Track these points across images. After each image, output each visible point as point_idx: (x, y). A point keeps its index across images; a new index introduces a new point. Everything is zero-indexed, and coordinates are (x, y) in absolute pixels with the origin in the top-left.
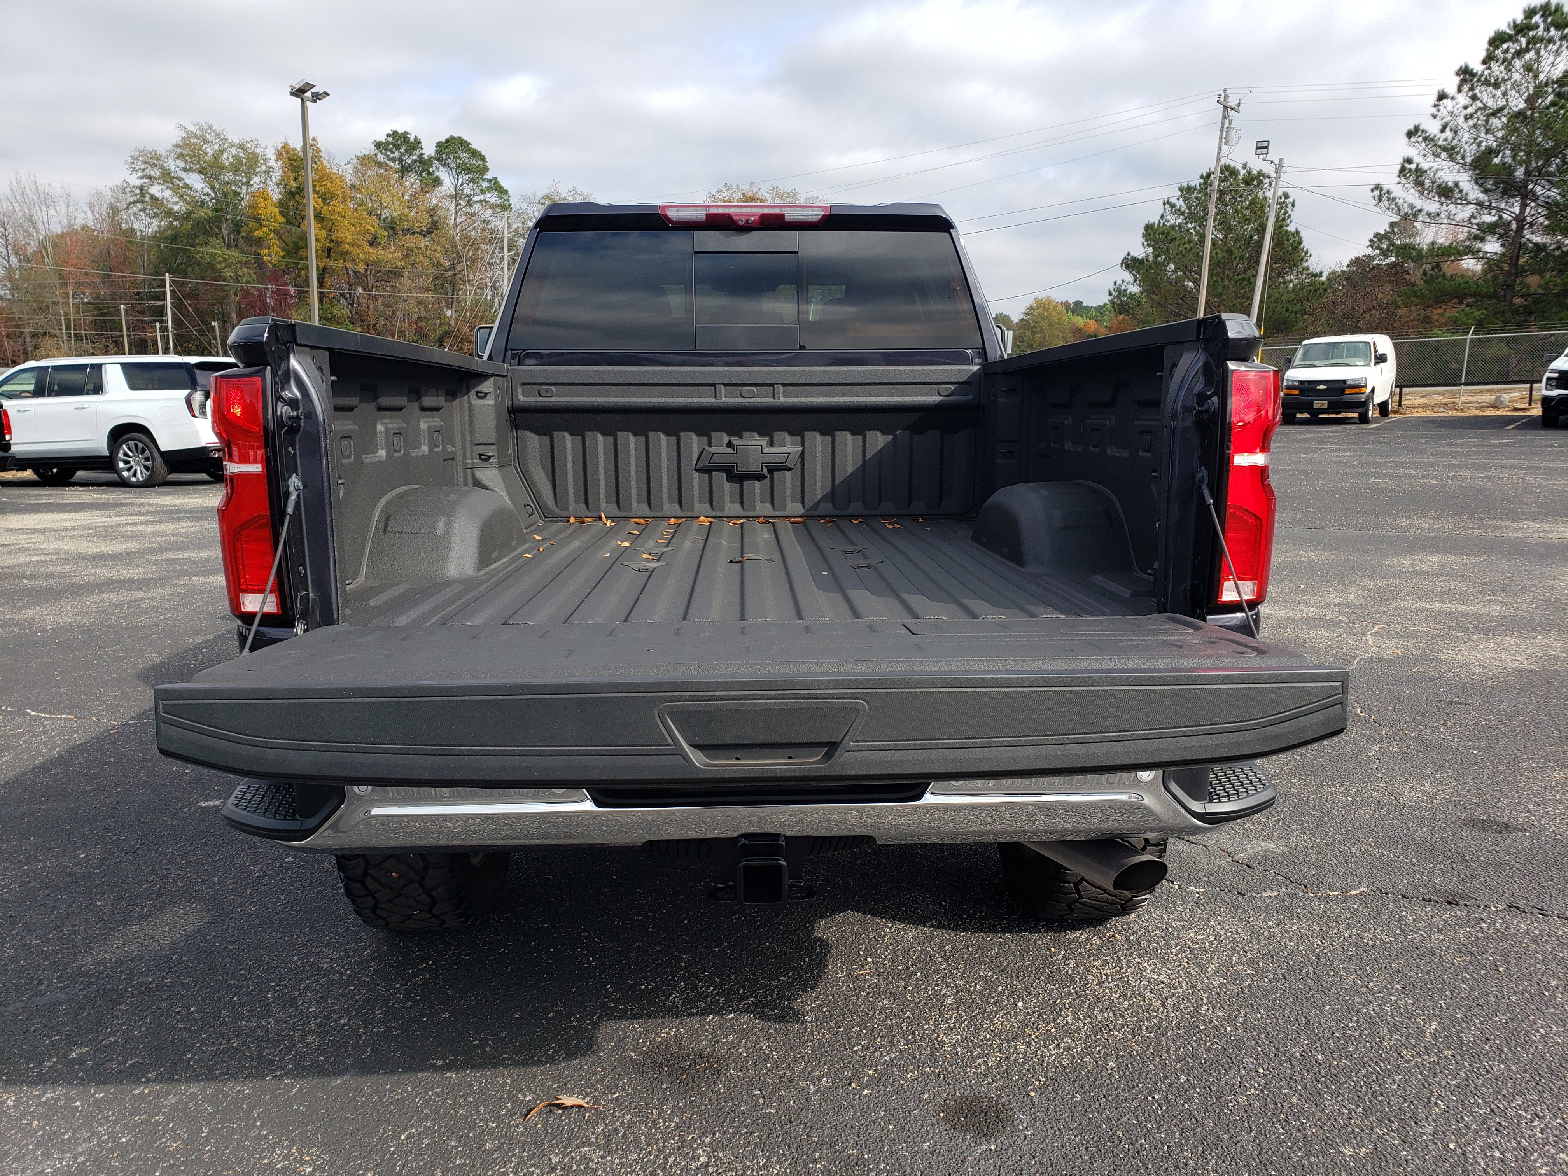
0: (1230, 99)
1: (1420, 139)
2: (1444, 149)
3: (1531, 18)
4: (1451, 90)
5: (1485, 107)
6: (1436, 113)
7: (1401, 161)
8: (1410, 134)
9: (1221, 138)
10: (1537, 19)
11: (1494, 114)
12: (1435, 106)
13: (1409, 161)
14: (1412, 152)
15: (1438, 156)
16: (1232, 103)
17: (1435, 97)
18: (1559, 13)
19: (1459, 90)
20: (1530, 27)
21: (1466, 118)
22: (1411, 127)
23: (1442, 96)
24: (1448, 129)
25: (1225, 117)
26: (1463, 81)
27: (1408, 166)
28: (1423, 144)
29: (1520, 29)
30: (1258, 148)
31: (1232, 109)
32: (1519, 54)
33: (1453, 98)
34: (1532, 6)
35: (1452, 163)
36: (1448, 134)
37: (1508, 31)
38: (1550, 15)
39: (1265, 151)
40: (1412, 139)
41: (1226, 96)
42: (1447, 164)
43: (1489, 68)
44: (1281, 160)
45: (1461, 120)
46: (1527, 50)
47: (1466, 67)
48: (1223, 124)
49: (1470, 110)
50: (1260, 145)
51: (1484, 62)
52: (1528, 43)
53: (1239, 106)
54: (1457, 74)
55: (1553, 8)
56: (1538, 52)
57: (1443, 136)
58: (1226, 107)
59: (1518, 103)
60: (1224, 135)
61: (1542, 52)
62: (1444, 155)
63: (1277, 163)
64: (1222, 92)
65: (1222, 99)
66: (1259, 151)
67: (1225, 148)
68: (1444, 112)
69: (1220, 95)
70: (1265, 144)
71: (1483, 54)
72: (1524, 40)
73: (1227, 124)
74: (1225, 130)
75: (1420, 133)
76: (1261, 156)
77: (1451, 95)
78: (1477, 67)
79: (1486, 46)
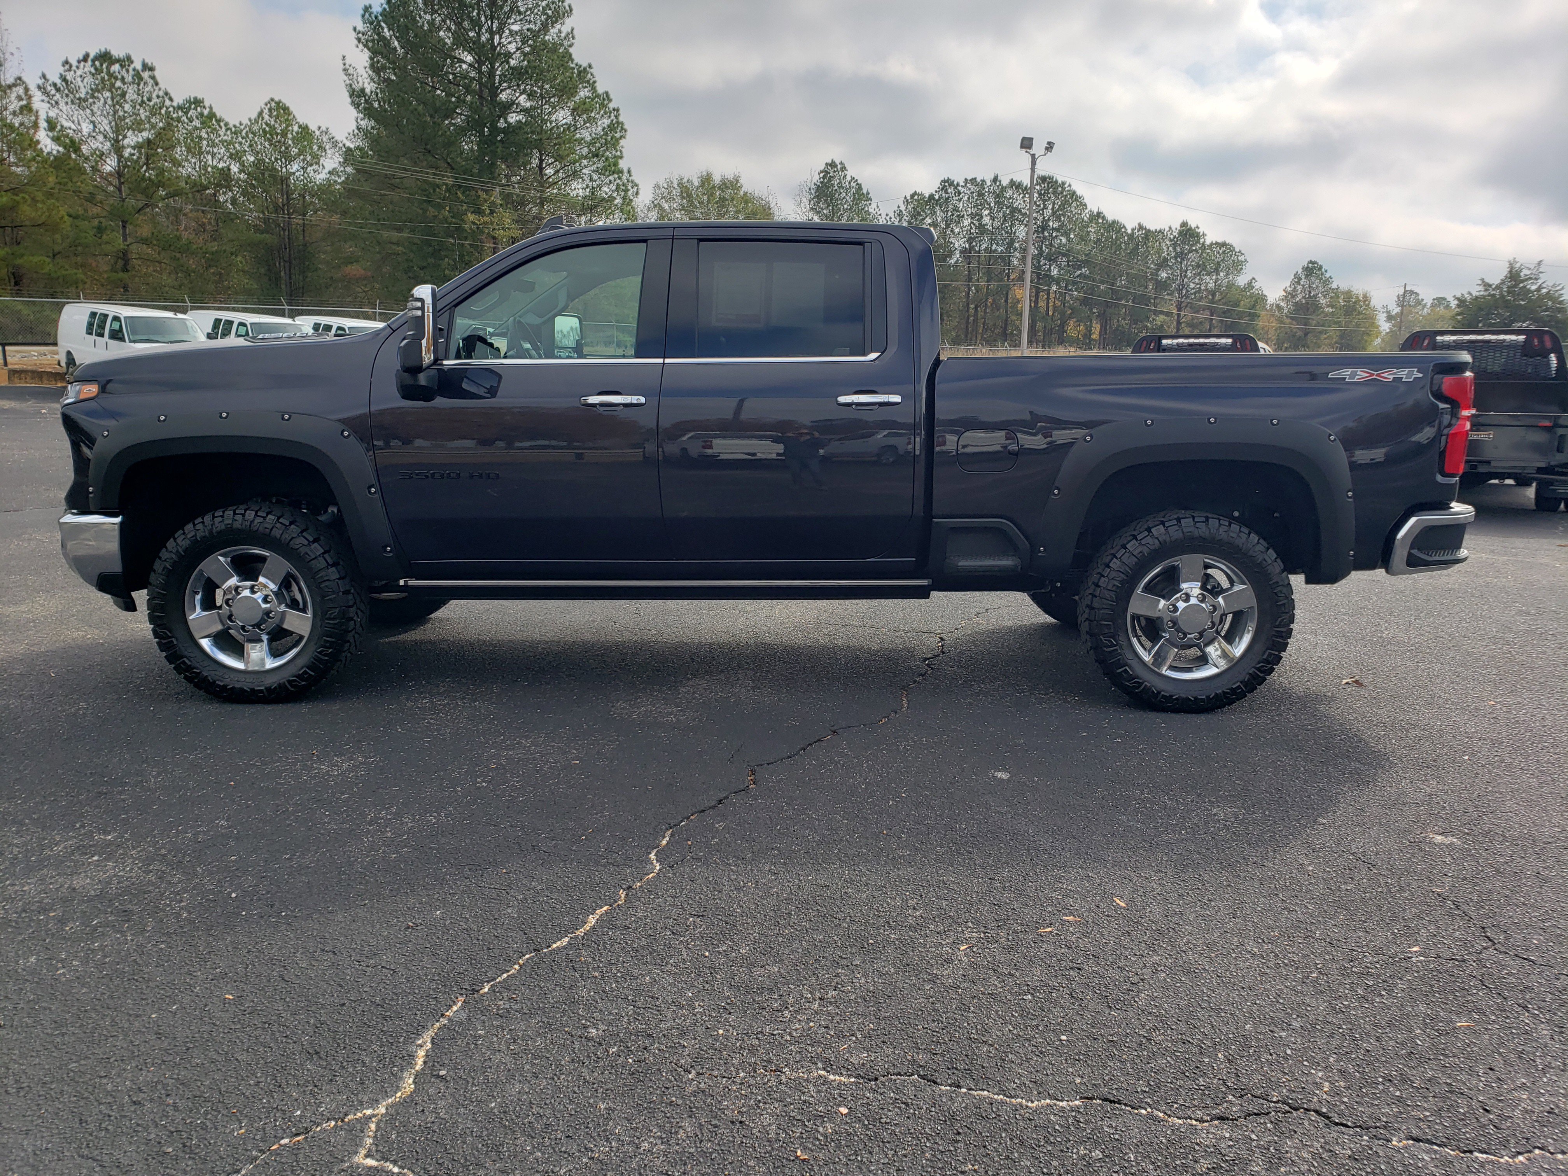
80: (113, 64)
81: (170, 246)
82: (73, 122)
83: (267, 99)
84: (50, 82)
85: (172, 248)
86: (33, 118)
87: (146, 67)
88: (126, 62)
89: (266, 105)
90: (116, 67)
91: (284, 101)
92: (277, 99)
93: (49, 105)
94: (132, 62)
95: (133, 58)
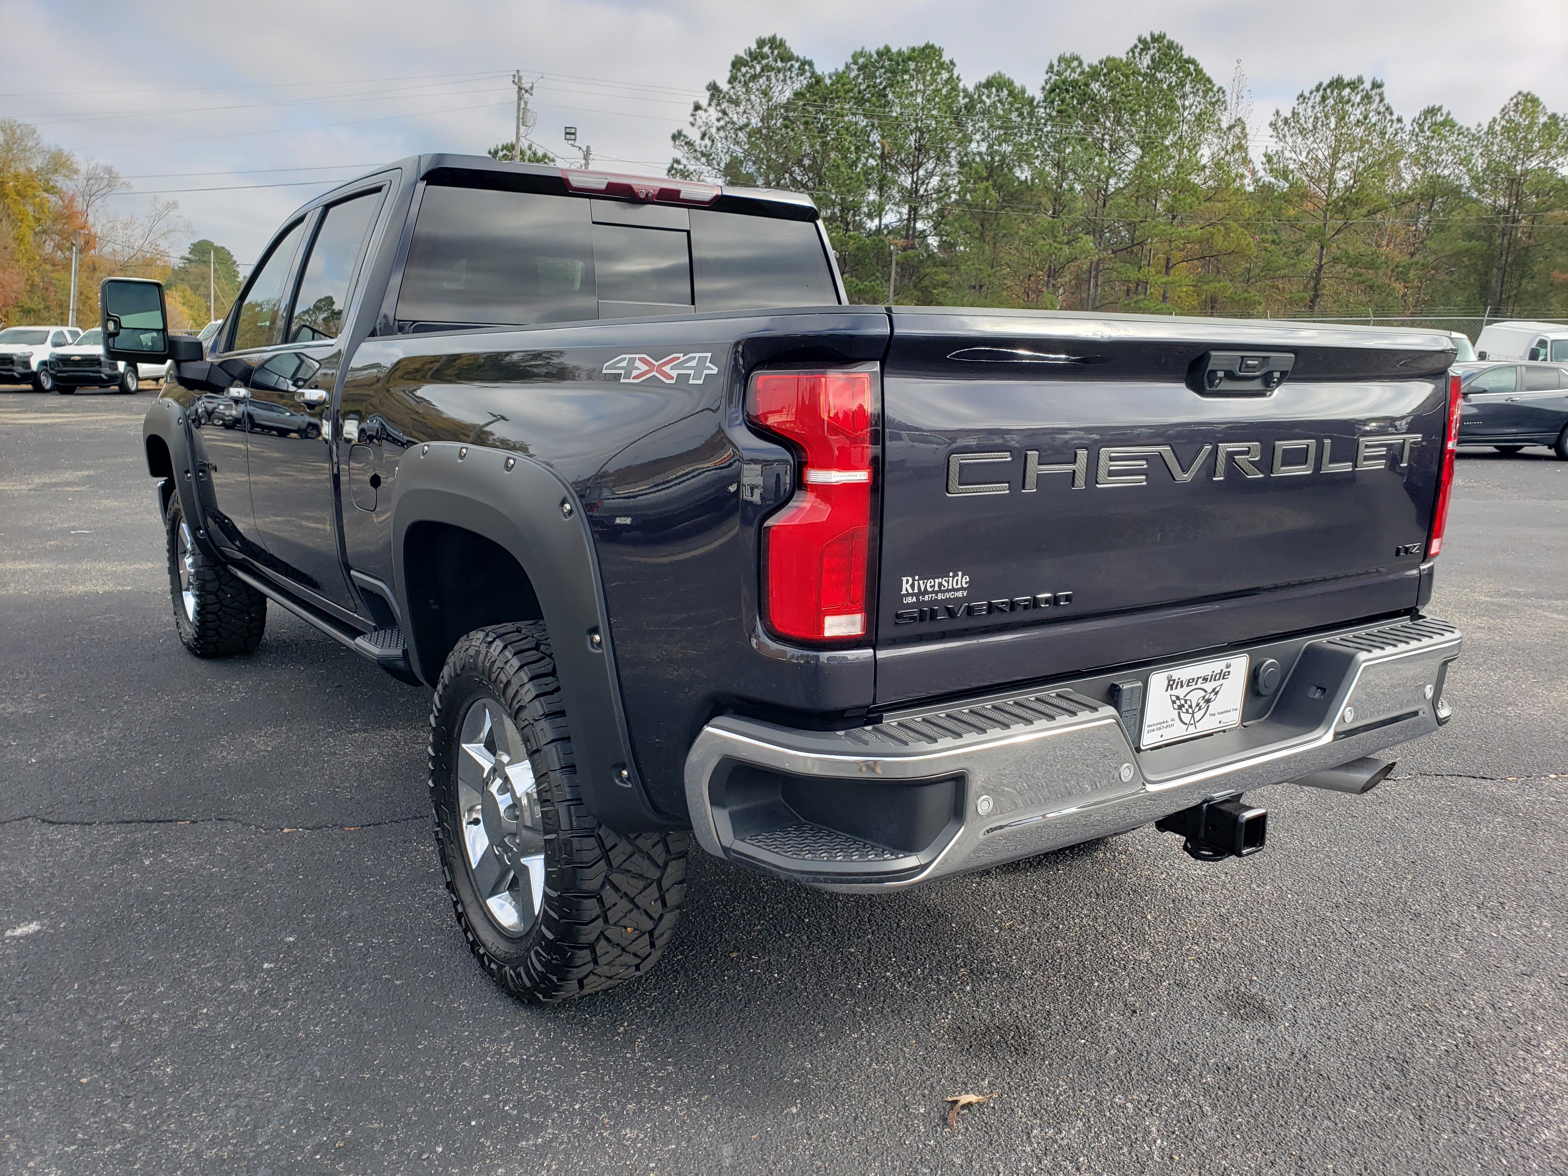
0: (523, 81)
1: (683, 143)
2: (703, 154)
3: (762, 48)
4: (704, 103)
5: (733, 123)
6: (693, 121)
7: (671, 161)
8: (674, 138)
9: (518, 118)
10: (766, 49)
11: (740, 129)
12: (693, 115)
13: (678, 162)
14: (679, 154)
15: (698, 159)
16: (527, 86)
17: (692, 107)
18: (783, 48)
19: (710, 105)
20: (764, 56)
21: (718, 129)
22: (675, 131)
23: (697, 107)
24: (706, 138)
25: (520, 98)
26: (712, 95)
27: (675, 166)
28: (686, 148)
29: (755, 56)
30: (567, 133)
31: (526, 91)
32: (754, 77)
33: (706, 110)
34: (763, 38)
35: (710, 168)
36: (707, 141)
37: (745, 57)
38: (776, 48)
39: (573, 137)
40: (677, 143)
41: (520, 78)
42: (706, 169)
43: (733, 88)
44: (588, 147)
45: (714, 130)
46: (760, 76)
47: (715, 84)
48: (519, 105)
49: (722, 123)
50: (568, 130)
51: (730, 82)
52: (762, 70)
53: (532, 88)
54: (708, 89)
55: (778, 43)
56: (769, 78)
57: (703, 143)
58: (520, 89)
59: (755, 122)
60: (521, 116)
61: (773, 80)
62: (703, 160)
63: (585, 149)
64: (515, 73)
65: (516, 80)
66: (568, 136)
67: (523, 129)
68: (699, 122)
69: (514, 76)
70: (573, 131)
71: (728, 75)
72: (758, 68)
73: (522, 106)
74: (522, 111)
75: (682, 138)
76: (570, 142)
77: (704, 107)
78: (724, 86)
79: (729, 68)
80: (1344, 88)
81: (1357, 263)
82: (1295, 152)
83: (1515, 93)
84: (1282, 117)
85: (1359, 264)
86: (1244, 154)
87: (1376, 85)
88: (1353, 85)
89: (1512, 99)
90: (1347, 91)
91: (1533, 92)
92: (1525, 92)
93: (1277, 140)
94: (1362, 83)
95: (1364, 79)
